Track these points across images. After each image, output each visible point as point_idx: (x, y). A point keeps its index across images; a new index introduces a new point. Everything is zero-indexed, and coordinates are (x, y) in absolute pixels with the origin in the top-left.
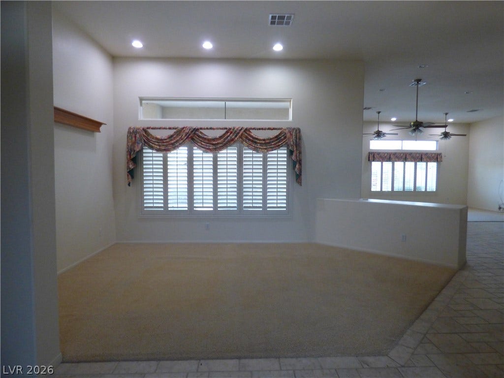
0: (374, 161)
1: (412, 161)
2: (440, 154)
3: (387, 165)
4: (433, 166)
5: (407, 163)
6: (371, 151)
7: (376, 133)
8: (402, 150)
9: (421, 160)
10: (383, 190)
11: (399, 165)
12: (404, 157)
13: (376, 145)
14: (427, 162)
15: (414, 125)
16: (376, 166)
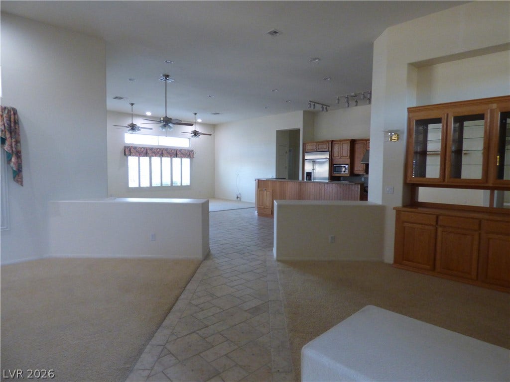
0: (130, 155)
1: (168, 157)
2: (192, 151)
3: (145, 160)
4: (186, 161)
5: (164, 159)
6: (126, 145)
7: (130, 126)
8: (158, 146)
9: (176, 156)
10: (142, 186)
11: (156, 160)
12: (160, 152)
13: (131, 139)
14: (181, 157)
15: (164, 121)
16: (132, 160)
